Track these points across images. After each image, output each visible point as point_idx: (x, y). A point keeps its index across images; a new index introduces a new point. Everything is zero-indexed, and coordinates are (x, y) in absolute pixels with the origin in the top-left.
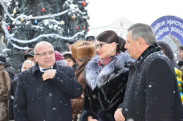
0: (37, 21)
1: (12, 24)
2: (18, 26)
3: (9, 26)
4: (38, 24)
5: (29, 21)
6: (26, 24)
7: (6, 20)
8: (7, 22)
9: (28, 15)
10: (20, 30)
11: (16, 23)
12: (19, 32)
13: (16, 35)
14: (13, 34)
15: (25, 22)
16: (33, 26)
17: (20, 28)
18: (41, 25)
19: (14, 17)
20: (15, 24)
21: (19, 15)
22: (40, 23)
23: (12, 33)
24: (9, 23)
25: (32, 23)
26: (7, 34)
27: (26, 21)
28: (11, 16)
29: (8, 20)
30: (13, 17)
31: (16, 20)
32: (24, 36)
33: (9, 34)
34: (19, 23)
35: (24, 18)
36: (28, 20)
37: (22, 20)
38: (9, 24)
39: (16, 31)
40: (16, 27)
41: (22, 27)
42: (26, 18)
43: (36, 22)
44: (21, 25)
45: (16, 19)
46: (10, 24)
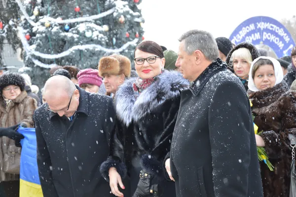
0: (68, 25)
1: (32, 31)
2: (41, 33)
3: (28, 34)
4: (70, 30)
5: (57, 26)
6: (52, 31)
7: (24, 25)
8: (25, 28)
9: (56, 18)
10: (44, 40)
11: (38, 29)
12: (42, 42)
13: (38, 47)
14: (34, 46)
15: (51, 28)
16: (63, 34)
17: (43, 37)
18: (74, 32)
19: (35, 20)
20: (36, 31)
21: (42, 17)
22: (72, 29)
23: (33, 44)
24: (28, 30)
25: (61, 28)
26: (26, 46)
27: (53, 26)
28: (30, 19)
29: (27, 25)
30: (33, 20)
31: (38, 26)
32: (49, 49)
33: (28, 45)
34: (42, 29)
35: (50, 21)
36: (55, 25)
37: (47, 24)
38: (28, 32)
39: (39, 41)
40: (38, 35)
41: (46, 36)
42: (52, 22)
43: (67, 27)
44: (45, 32)
45: (38, 23)
46: (30, 31)
